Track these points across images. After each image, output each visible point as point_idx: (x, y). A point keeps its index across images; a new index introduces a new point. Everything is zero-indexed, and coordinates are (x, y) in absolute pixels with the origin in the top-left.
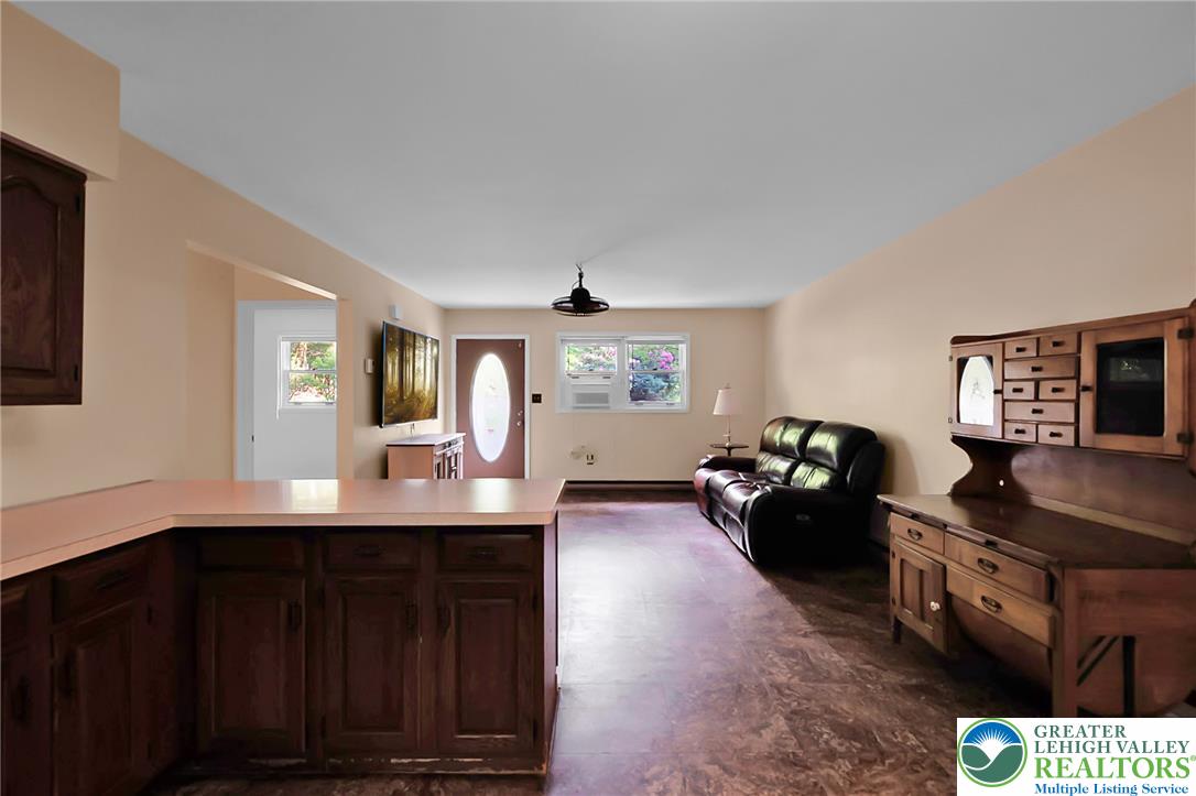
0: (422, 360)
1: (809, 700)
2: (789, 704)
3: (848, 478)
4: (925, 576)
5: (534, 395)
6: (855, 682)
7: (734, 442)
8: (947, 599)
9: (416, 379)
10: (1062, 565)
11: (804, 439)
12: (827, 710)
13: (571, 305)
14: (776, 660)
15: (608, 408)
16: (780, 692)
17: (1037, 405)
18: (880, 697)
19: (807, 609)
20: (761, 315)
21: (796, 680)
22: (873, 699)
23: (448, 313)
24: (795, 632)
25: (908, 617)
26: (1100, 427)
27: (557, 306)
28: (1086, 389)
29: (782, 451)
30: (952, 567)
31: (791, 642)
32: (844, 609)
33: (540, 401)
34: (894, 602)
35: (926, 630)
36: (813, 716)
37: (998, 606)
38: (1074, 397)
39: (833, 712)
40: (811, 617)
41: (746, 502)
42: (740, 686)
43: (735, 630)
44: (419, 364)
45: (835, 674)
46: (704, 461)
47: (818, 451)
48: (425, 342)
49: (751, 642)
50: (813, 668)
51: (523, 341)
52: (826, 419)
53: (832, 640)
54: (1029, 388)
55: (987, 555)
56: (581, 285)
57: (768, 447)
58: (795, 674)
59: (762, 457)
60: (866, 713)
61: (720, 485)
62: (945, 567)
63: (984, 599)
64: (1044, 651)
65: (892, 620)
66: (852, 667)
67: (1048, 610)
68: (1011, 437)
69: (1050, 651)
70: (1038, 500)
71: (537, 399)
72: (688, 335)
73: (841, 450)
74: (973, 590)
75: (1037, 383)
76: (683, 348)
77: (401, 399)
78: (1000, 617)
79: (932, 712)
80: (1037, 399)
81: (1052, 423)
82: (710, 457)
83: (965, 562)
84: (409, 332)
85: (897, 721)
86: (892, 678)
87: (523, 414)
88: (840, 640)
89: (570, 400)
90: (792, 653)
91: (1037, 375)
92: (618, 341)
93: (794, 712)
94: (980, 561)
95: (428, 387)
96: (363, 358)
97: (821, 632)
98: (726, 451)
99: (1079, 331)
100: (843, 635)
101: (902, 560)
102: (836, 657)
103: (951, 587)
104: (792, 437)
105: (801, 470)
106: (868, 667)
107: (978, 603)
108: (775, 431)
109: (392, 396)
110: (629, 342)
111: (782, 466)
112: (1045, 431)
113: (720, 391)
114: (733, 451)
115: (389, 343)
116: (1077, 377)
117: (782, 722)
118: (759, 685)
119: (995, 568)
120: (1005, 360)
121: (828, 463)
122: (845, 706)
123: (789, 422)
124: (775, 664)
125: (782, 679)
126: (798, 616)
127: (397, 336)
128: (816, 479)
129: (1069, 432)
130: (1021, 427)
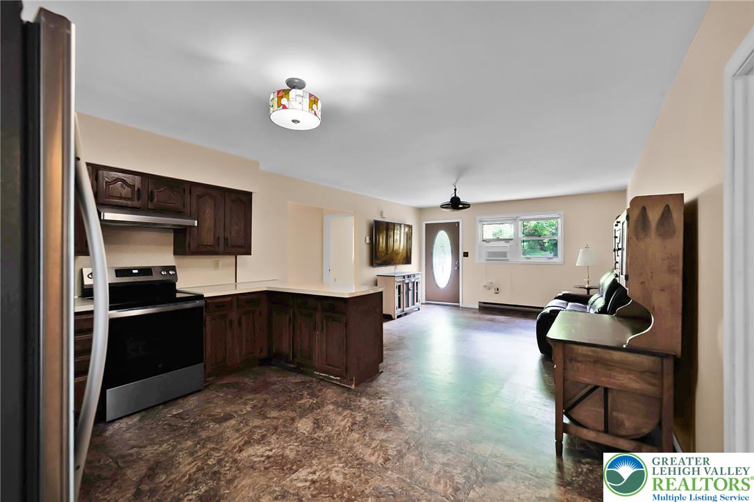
0: (399, 236)
9: (395, 244)
23: (420, 211)
33: (467, 256)
44: (397, 237)
48: (401, 227)
71: (466, 254)
72: (562, 213)
77: (387, 253)
84: (391, 223)
87: (458, 263)
92: (514, 220)
95: (402, 247)
96: (365, 236)
98: (586, 291)
109: (382, 252)
110: (521, 220)
114: (591, 290)
115: (380, 229)
127: (385, 226)
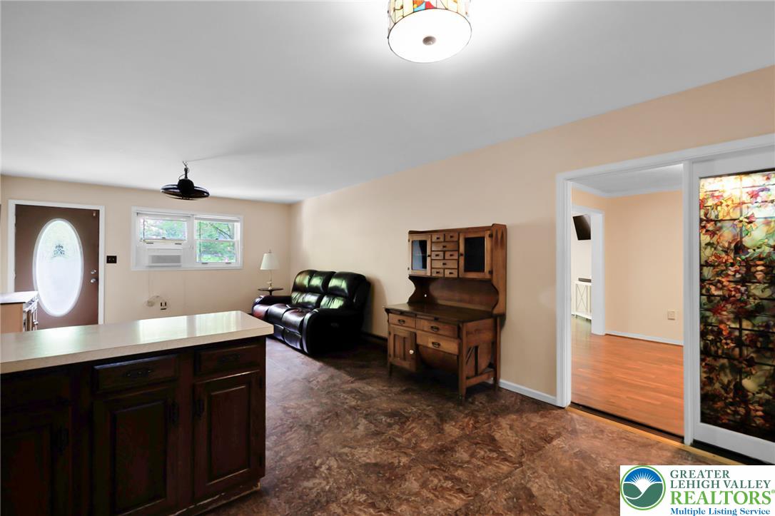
1: (369, 408)
2: (362, 413)
3: (354, 301)
4: (406, 340)
5: (108, 257)
6: (383, 395)
7: (274, 286)
8: (417, 347)
10: (463, 322)
11: (326, 283)
12: (379, 410)
13: (178, 191)
14: (346, 396)
15: (180, 266)
16: (355, 409)
17: (444, 261)
18: (396, 398)
19: (346, 371)
20: (290, 209)
21: (359, 402)
22: (394, 400)
24: (347, 382)
25: (398, 362)
26: (467, 269)
27: (167, 190)
28: (462, 255)
29: (312, 290)
30: (419, 333)
31: (348, 387)
32: (362, 367)
34: (390, 356)
35: (406, 365)
36: (374, 414)
37: (439, 345)
38: (457, 258)
39: (382, 410)
40: (349, 374)
41: (303, 320)
42: (336, 413)
43: (318, 389)
45: (374, 395)
46: (258, 300)
47: (336, 288)
49: (329, 392)
50: (365, 395)
51: (98, 212)
52: (337, 271)
53: (365, 381)
54: (441, 254)
55: (434, 324)
56: (186, 177)
57: (299, 288)
58: (358, 400)
59: (295, 295)
60: (394, 406)
61: (279, 314)
62: (416, 335)
63: (433, 343)
64: (456, 357)
65: (389, 364)
66: (379, 390)
67: (457, 341)
68: (434, 275)
69: (458, 356)
70: (440, 302)
73: (349, 286)
74: (427, 341)
75: (444, 252)
76: (238, 226)
78: (441, 349)
79: (415, 397)
80: (444, 259)
81: (449, 269)
82: (263, 297)
83: (426, 329)
85: (406, 404)
86: (395, 389)
88: (368, 380)
89: (146, 261)
90: (351, 392)
91: (445, 249)
93: (367, 415)
94: (432, 327)
97: (359, 379)
99: (459, 231)
100: (369, 378)
101: (395, 335)
102: (370, 388)
103: (419, 341)
104: (317, 282)
105: (325, 300)
106: (385, 388)
107: (430, 345)
108: (304, 279)
111: (312, 298)
112: (447, 272)
113: (265, 254)
116: (458, 251)
117: (364, 420)
118: (345, 409)
119: (438, 329)
120: (432, 242)
121: (343, 294)
122: (385, 405)
123: (312, 273)
124: (346, 399)
125: (353, 403)
126: (344, 375)
128: (337, 304)
129: (455, 272)
130: (438, 270)
